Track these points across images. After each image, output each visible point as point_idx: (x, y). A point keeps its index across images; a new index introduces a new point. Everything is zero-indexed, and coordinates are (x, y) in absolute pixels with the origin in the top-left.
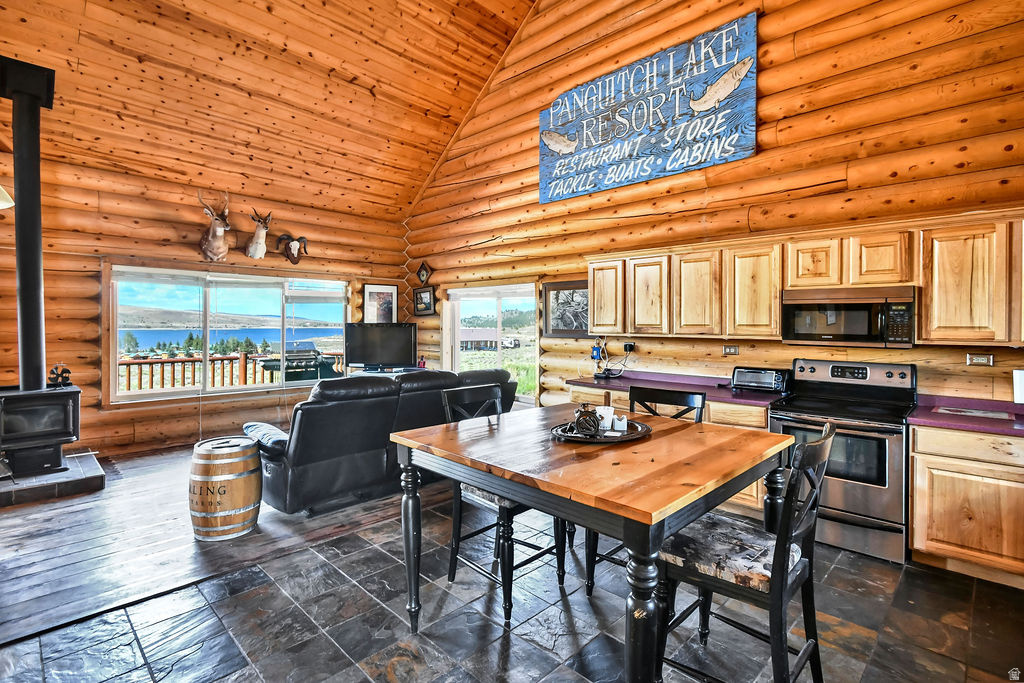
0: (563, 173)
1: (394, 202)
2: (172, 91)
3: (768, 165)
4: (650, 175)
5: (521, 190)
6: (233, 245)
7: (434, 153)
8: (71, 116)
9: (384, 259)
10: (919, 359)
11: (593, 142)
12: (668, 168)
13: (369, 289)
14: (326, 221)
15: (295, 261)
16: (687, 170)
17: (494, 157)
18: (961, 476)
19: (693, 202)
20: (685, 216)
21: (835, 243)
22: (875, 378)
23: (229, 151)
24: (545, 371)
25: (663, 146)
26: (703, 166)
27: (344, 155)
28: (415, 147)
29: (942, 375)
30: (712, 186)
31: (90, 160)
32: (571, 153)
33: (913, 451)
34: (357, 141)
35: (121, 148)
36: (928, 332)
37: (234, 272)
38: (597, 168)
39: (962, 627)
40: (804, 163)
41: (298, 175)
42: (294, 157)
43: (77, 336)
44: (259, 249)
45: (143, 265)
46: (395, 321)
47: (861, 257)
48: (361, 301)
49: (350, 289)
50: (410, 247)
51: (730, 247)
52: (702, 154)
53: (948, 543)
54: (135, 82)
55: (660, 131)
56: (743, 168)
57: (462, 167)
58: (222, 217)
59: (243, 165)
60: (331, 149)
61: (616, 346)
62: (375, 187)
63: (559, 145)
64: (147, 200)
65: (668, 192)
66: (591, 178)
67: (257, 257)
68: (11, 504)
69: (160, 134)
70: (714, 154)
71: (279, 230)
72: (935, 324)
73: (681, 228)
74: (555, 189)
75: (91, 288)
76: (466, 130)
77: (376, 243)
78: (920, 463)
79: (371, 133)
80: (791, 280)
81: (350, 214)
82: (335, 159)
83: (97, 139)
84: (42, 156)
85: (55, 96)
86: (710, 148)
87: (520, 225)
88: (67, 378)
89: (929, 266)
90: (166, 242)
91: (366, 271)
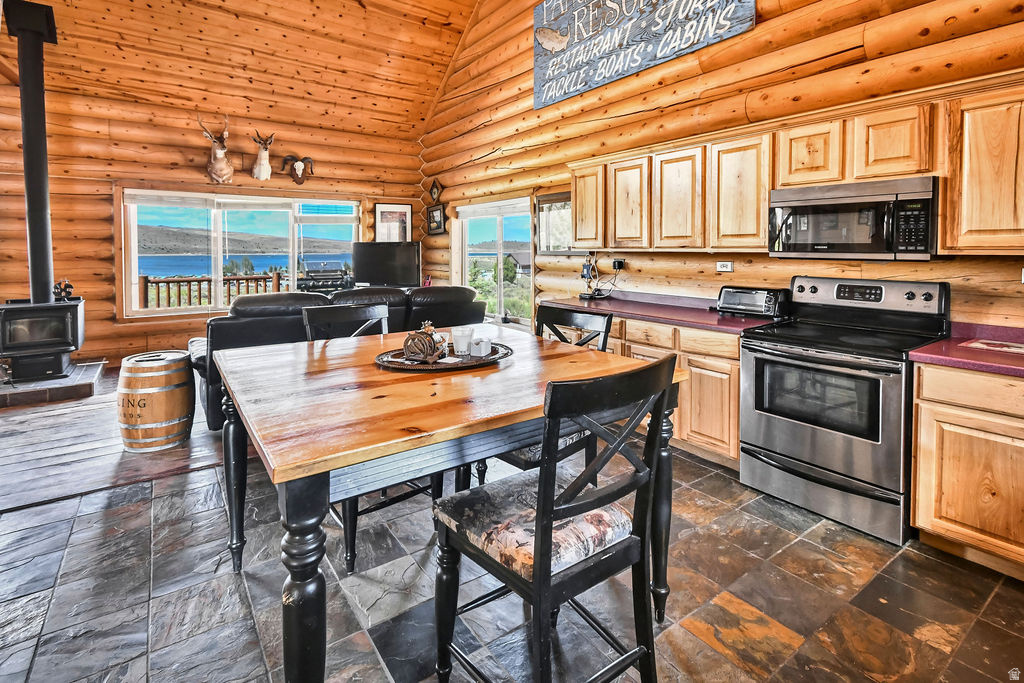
0: (556, 73)
1: (405, 119)
2: (163, 19)
3: (768, 37)
4: (640, 66)
5: (516, 98)
6: (239, 167)
7: (439, 63)
8: (75, 50)
9: (398, 178)
10: (954, 276)
11: (585, 34)
12: (659, 55)
13: (380, 208)
14: (334, 140)
15: (299, 181)
16: (679, 56)
17: (494, 63)
18: (982, 435)
19: (685, 92)
20: (677, 109)
21: (836, 126)
22: (893, 300)
23: (227, 75)
24: (541, 291)
25: (654, 29)
26: (695, 48)
27: (344, 72)
28: (418, 59)
29: (986, 298)
30: (707, 70)
31: (102, 91)
32: (563, 50)
33: (918, 397)
34: (355, 56)
35: (127, 78)
36: (954, 238)
37: (240, 194)
38: (587, 63)
39: (942, 648)
40: (812, 30)
41: (301, 95)
42: (293, 78)
43: (92, 254)
44: (264, 170)
45: (152, 188)
46: (409, 239)
47: (867, 143)
48: (372, 220)
49: (361, 208)
50: (425, 165)
51: (714, 141)
52: (695, 33)
53: (963, 525)
54: (125, 12)
55: (651, 12)
56: (740, 45)
57: (467, 78)
58: (220, 139)
59: (245, 88)
60: (329, 66)
61: (606, 263)
62: (382, 104)
63: (552, 44)
64: (155, 126)
65: (660, 83)
66: (582, 76)
67: (263, 178)
68: (7, 406)
69: (159, 61)
70: (707, 32)
71: (284, 150)
72: (964, 228)
73: (672, 124)
74: (548, 91)
75: (103, 210)
76: (470, 37)
77: (388, 162)
78: (926, 413)
79: (368, 47)
80: (783, 176)
81: (361, 133)
82: (335, 77)
83: (103, 70)
84: (46, 87)
85: (58, 31)
86: (704, 25)
87: (519, 135)
88: (70, 293)
89: (956, 149)
90: (174, 166)
91: (378, 191)
